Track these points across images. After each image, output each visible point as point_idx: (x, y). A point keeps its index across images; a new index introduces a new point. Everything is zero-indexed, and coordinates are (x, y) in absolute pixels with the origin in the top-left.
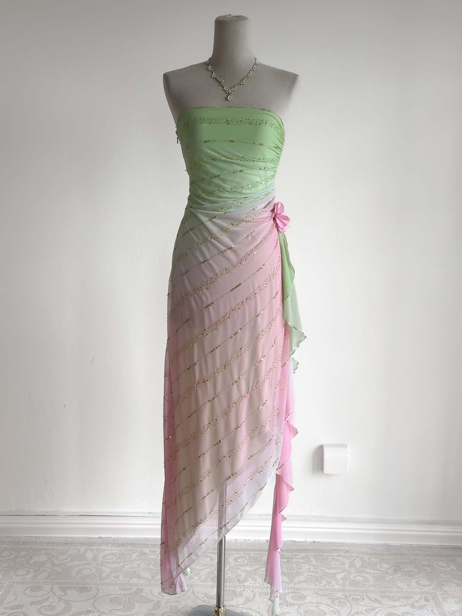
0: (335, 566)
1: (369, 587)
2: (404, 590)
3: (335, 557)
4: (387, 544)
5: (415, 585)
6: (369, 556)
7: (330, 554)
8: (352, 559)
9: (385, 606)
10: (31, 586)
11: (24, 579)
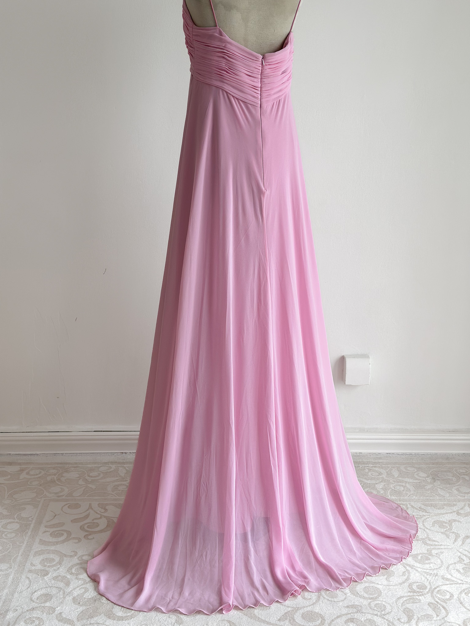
0: (372, 476)
1: (411, 496)
2: (446, 498)
3: (371, 468)
4: (420, 453)
5: (456, 492)
6: (405, 466)
7: (366, 465)
8: (389, 469)
9: (431, 514)
10: (68, 504)
11: (59, 497)
